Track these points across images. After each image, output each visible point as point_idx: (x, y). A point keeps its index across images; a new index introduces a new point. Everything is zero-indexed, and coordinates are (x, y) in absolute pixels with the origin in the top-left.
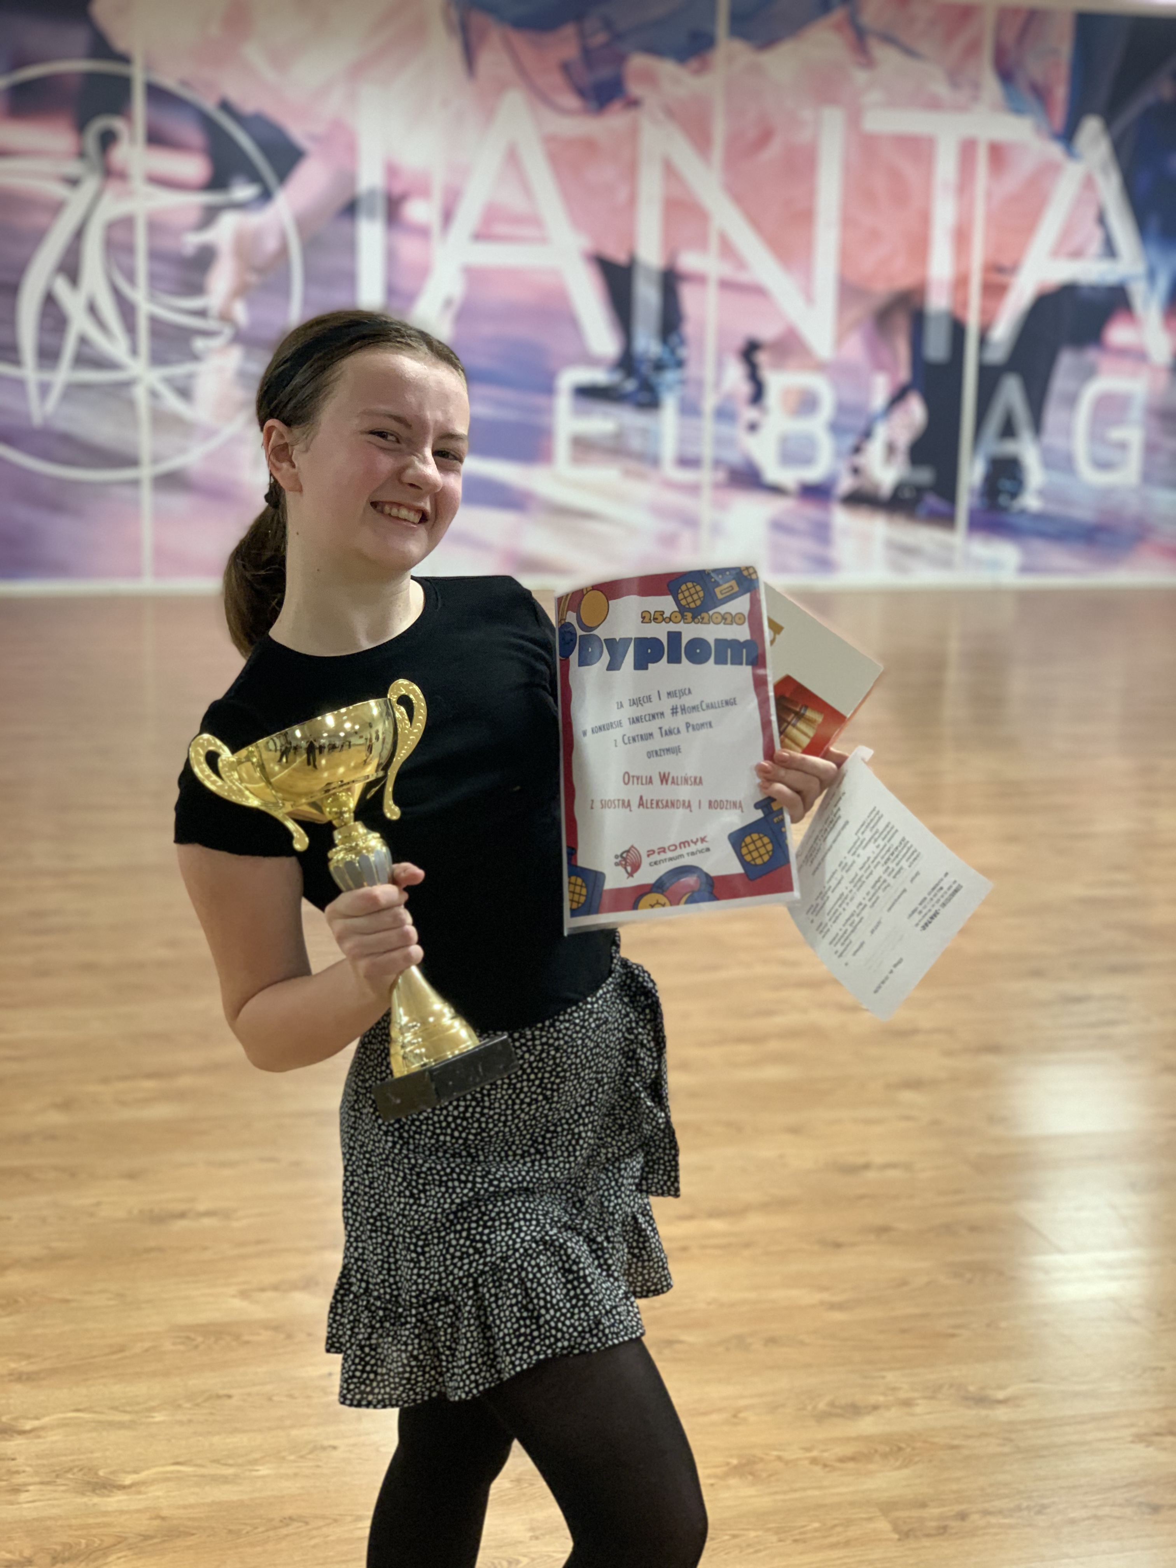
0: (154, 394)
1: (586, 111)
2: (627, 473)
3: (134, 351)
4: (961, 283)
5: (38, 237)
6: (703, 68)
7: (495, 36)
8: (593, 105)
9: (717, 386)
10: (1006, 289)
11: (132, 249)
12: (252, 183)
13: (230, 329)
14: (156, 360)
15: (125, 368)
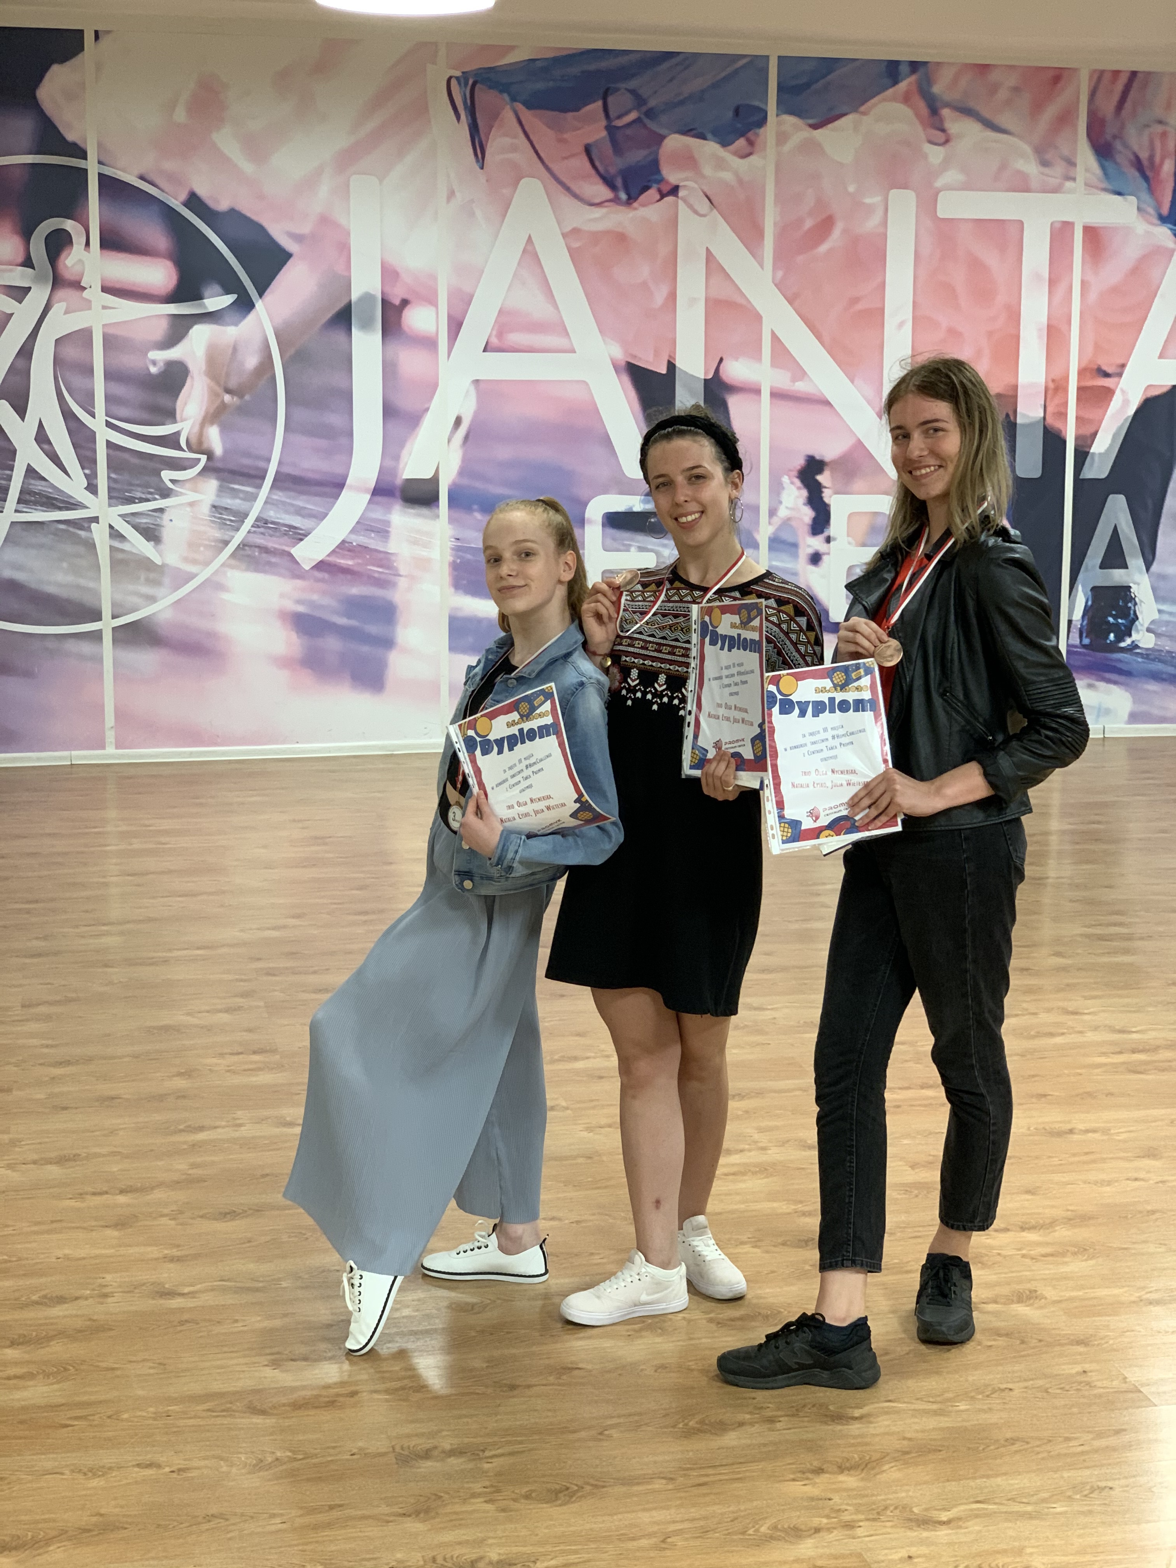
0: (114, 534)
3: (92, 488)
4: (1055, 389)
6: (751, 149)
7: (508, 115)
8: (623, 196)
9: (772, 513)
10: (1108, 394)
11: (90, 371)
12: (228, 292)
13: (204, 458)
14: (117, 496)
15: (82, 506)
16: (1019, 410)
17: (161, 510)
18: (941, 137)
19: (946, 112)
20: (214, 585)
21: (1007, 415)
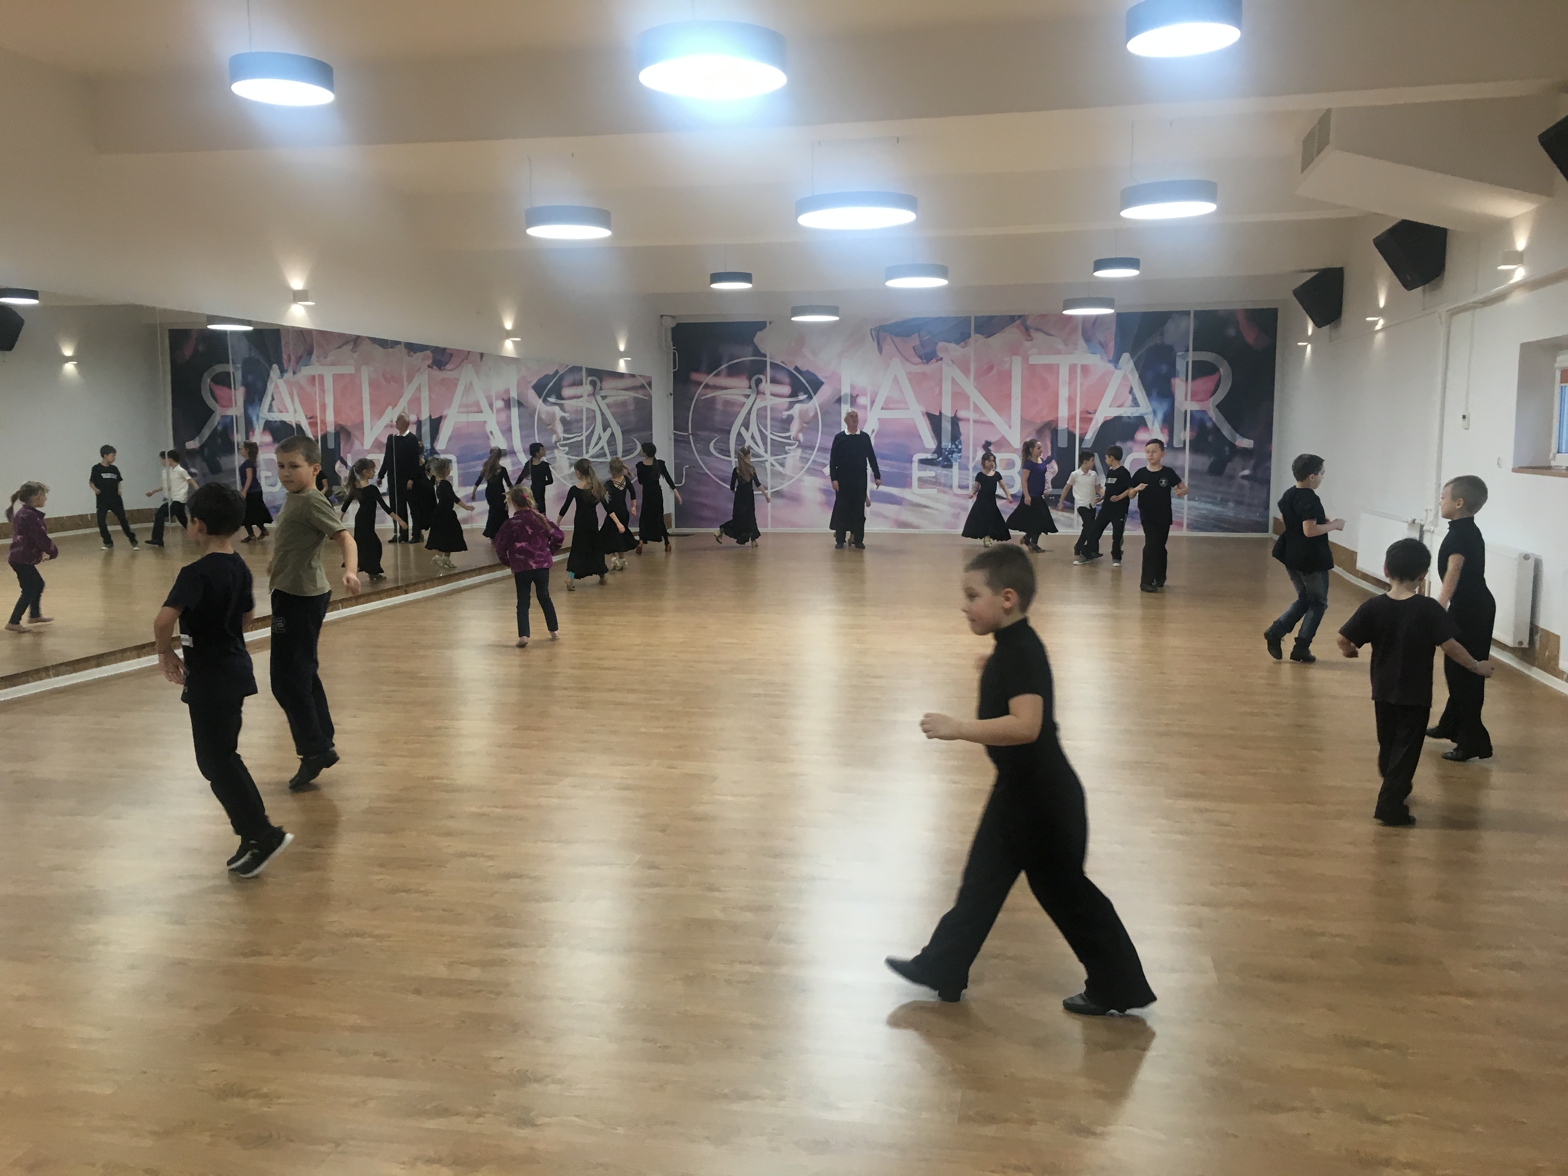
0: (772, 465)
1: (923, 363)
2: (939, 491)
3: (766, 452)
4: (1072, 418)
5: (736, 415)
6: (966, 345)
7: (889, 340)
8: (925, 361)
9: (974, 459)
10: (1091, 419)
11: (766, 418)
12: (805, 394)
13: (797, 443)
14: (773, 454)
15: (763, 457)
16: (1059, 425)
17: (785, 458)
18: (1029, 339)
19: (1030, 330)
20: (800, 480)
21: (1055, 427)
